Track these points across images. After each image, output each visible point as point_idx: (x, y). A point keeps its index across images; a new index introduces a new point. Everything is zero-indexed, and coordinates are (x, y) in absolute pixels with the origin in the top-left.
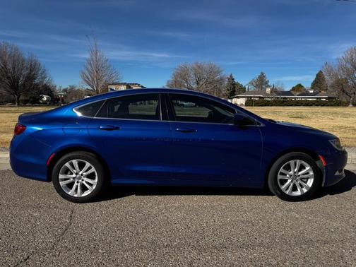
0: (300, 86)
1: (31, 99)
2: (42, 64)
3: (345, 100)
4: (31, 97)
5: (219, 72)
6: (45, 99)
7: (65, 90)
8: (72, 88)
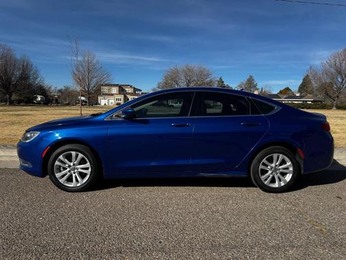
0: (287, 89)
1: (26, 99)
2: (34, 65)
3: (329, 103)
4: (25, 98)
5: (208, 75)
6: (39, 99)
7: (60, 91)
8: (67, 89)
